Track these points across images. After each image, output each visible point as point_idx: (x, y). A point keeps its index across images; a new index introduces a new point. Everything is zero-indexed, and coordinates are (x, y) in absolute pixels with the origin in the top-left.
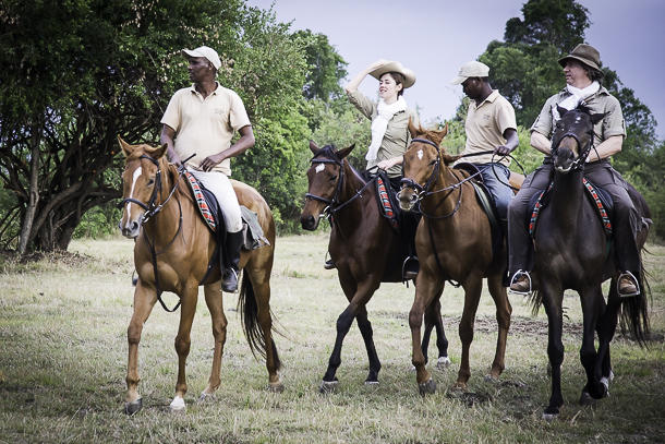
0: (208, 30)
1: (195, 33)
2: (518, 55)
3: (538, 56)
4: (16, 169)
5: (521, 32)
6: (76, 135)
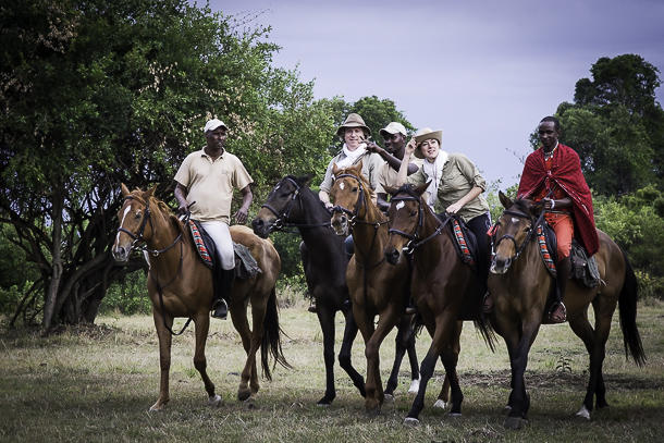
0: (229, 92)
1: (217, 96)
2: (588, 116)
3: (609, 117)
4: (38, 240)
5: (591, 94)
6: (99, 204)
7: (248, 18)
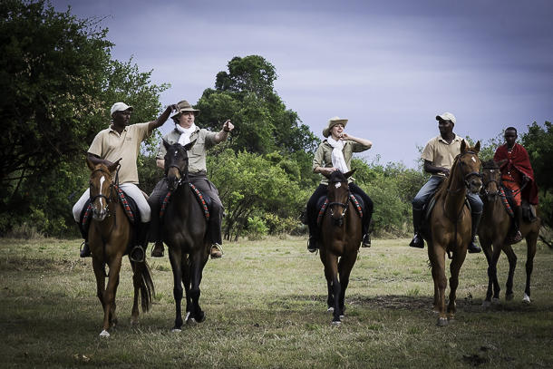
0: (85, 79)
1: (75, 80)
2: (228, 99)
3: (242, 101)
5: (227, 83)
7: (94, 21)
